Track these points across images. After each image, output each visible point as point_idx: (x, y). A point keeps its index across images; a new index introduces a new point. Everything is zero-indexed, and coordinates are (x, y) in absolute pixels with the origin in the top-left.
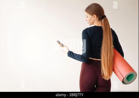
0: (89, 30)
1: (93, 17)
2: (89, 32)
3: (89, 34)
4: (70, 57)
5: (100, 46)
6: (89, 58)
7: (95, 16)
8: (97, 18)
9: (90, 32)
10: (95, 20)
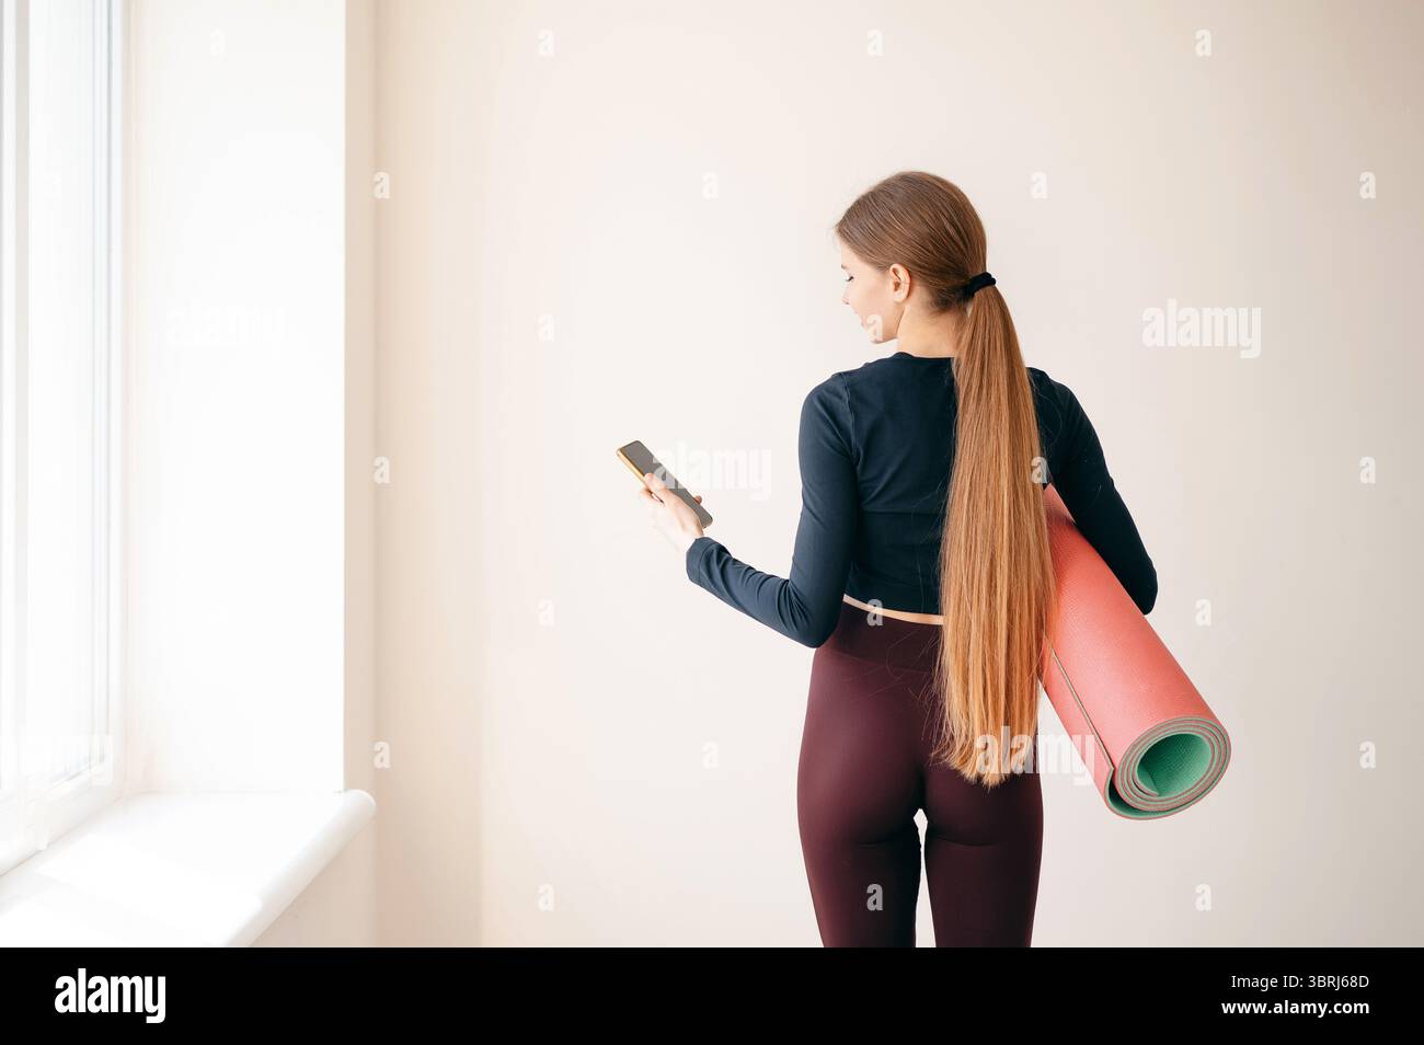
0: (845, 395)
1: (892, 287)
2: (843, 407)
3: (848, 420)
4: (700, 582)
5: (934, 519)
6: (847, 599)
7: (903, 275)
8: (921, 294)
9: (852, 408)
10: (908, 308)
